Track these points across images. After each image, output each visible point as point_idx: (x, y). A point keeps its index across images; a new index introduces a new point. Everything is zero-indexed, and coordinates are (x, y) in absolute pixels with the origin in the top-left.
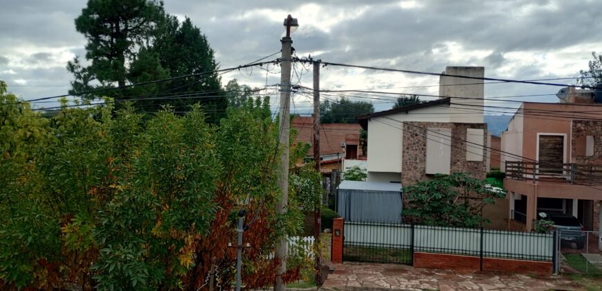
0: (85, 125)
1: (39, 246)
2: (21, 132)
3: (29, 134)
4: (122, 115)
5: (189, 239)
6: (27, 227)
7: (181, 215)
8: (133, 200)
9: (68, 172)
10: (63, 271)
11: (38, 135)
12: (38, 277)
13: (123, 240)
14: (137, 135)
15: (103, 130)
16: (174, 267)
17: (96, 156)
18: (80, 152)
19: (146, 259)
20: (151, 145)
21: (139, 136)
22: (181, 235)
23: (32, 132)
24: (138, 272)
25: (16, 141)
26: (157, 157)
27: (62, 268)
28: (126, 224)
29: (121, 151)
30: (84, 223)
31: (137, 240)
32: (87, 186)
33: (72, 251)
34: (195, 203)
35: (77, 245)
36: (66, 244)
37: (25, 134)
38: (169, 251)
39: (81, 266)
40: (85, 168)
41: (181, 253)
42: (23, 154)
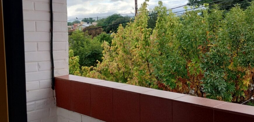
0: (196, 17)
1: (178, 71)
2: (169, 23)
3: (172, 24)
4: (213, 11)
5: (248, 72)
6: (173, 63)
7: (243, 59)
8: (218, 51)
9: (189, 39)
10: (188, 84)
11: (175, 24)
12: (178, 85)
13: (214, 70)
14: (221, 21)
15: (204, 20)
16: (240, 85)
17: (201, 31)
18: (194, 30)
19: (226, 80)
20: (228, 25)
21: (222, 22)
22: (244, 70)
23: (173, 23)
24: (221, 84)
25: (167, 27)
26: (230, 30)
27: (188, 82)
28: (215, 62)
29: (213, 29)
30: (196, 62)
31: (220, 70)
32: (197, 45)
33: (191, 75)
34: (251, 53)
35: (194, 72)
36: (189, 71)
37: (170, 24)
38: (237, 77)
39: (196, 82)
40: (196, 37)
41: (244, 79)
42: (170, 33)
